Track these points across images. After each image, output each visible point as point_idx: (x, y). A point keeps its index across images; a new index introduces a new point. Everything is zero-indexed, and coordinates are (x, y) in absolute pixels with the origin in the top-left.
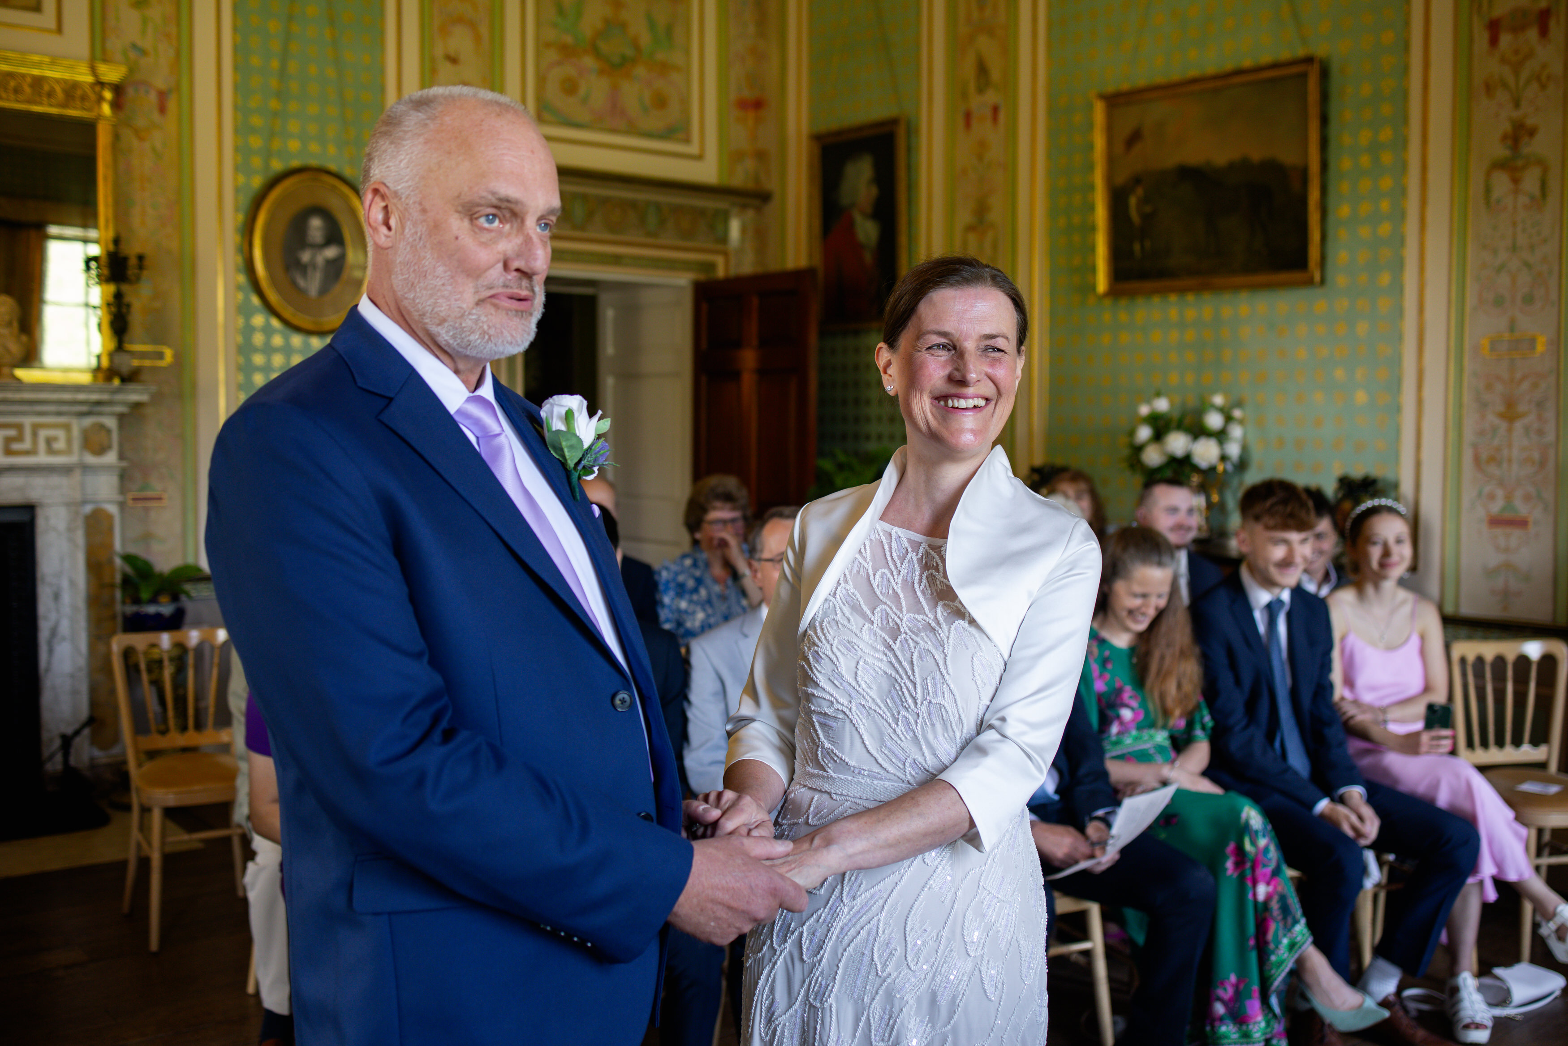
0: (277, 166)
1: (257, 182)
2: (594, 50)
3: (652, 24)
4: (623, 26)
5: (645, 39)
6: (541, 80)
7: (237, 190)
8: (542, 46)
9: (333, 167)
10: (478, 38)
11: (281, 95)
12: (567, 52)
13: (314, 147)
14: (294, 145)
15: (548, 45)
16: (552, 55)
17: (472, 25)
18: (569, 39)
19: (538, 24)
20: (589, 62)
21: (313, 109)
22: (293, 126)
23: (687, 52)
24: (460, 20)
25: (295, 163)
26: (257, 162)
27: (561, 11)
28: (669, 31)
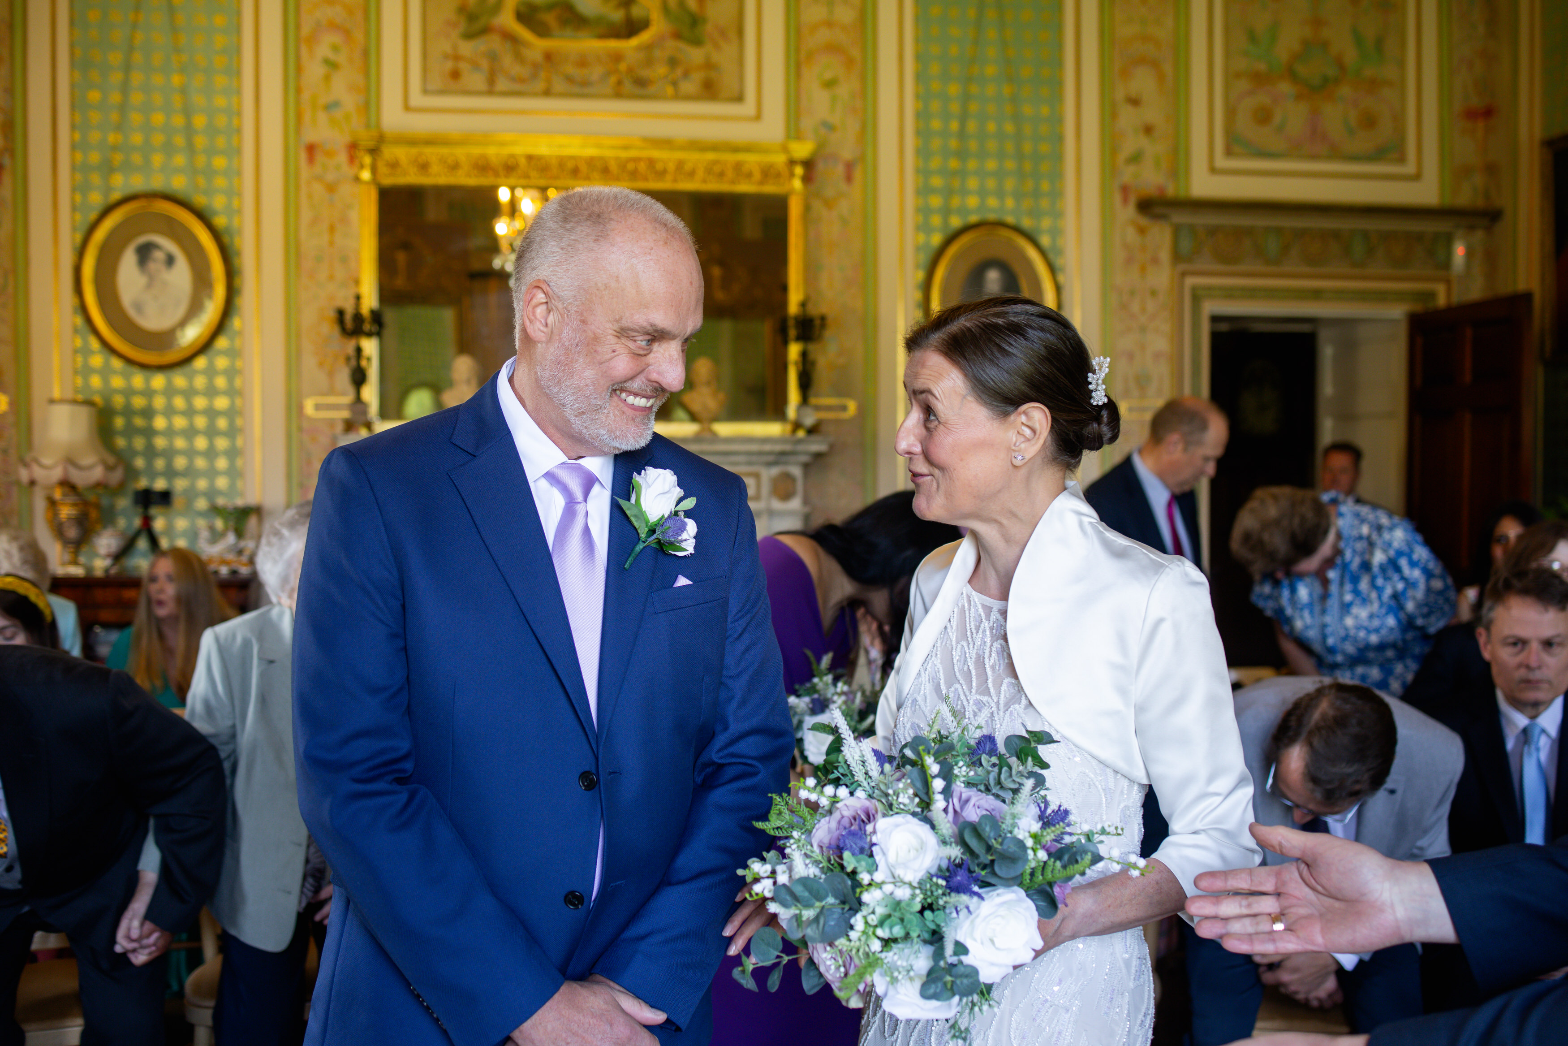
0: (956, 222)
1: (936, 239)
2: (1291, 74)
3: (1358, 39)
4: (1325, 45)
5: (1351, 56)
6: (1230, 113)
7: (918, 249)
8: (1231, 76)
9: (1010, 219)
10: (1161, 78)
11: (962, 154)
12: (1259, 80)
13: (992, 202)
14: (973, 202)
15: (1238, 75)
16: (1243, 85)
17: (1154, 64)
18: (1262, 67)
19: (1227, 54)
20: (1285, 87)
21: (991, 165)
22: (973, 183)
23: (1401, 64)
24: (1142, 61)
25: (973, 219)
26: (936, 220)
27: (1252, 37)
28: (1379, 44)
